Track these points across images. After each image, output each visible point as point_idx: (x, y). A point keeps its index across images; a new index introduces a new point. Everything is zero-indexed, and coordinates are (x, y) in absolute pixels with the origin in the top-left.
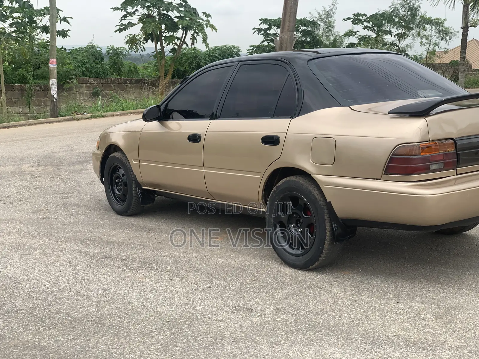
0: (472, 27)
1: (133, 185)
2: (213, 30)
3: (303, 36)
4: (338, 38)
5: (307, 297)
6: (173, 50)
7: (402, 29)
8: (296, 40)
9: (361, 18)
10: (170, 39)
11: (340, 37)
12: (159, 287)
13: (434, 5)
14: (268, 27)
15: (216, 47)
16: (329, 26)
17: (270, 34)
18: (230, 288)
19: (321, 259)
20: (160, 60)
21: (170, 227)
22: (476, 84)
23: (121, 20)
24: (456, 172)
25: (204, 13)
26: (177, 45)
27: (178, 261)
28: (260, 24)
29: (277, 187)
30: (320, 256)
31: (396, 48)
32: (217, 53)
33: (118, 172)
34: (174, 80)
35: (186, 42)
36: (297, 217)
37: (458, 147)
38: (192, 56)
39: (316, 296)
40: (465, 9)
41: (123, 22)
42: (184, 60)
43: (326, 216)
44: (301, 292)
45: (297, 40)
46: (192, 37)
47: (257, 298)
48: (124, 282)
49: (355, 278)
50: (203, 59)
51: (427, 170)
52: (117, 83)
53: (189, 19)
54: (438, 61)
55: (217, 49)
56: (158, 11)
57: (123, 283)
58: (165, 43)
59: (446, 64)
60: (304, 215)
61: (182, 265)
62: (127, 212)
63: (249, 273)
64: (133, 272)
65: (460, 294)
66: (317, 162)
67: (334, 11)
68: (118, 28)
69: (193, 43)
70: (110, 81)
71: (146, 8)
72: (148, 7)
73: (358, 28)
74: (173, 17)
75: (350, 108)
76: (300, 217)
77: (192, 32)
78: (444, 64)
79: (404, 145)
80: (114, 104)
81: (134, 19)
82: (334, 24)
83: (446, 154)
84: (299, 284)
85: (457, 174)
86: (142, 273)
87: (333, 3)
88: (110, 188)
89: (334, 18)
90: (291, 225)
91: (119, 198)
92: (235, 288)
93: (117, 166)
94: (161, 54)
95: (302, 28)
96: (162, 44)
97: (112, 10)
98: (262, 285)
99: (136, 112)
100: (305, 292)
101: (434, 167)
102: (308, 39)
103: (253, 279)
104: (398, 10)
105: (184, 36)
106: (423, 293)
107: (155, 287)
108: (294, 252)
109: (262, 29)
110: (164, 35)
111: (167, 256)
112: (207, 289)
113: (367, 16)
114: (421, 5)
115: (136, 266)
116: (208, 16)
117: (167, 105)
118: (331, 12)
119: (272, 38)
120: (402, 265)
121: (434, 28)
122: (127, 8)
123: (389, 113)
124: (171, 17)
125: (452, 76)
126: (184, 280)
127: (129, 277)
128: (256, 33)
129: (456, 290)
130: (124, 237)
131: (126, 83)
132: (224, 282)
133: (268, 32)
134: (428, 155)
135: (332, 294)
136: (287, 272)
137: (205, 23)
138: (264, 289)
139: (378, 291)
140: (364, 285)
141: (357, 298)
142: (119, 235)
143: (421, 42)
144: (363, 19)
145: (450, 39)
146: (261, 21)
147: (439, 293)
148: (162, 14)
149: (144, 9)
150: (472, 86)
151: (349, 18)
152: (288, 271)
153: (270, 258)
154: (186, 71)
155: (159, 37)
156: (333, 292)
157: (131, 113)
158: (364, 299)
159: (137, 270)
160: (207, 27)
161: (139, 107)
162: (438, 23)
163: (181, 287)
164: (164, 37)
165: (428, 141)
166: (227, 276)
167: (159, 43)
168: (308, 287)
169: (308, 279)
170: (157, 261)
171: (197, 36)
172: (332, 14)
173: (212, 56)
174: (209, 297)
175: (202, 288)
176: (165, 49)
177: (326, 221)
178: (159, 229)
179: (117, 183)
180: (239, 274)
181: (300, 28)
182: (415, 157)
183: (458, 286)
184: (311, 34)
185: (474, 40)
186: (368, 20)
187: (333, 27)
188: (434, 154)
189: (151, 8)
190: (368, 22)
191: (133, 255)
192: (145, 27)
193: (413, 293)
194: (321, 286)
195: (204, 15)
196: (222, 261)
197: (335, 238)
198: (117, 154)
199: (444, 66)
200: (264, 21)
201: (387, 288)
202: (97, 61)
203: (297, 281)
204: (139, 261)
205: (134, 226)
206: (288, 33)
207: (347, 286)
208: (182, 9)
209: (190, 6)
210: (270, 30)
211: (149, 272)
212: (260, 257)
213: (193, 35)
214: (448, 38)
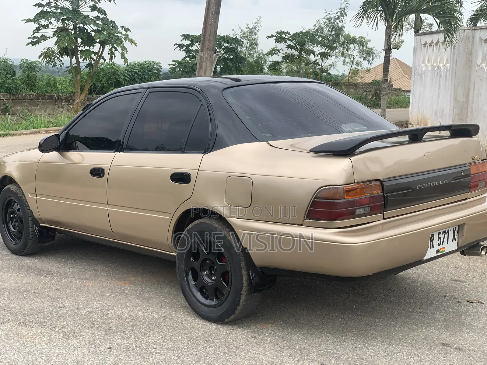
0: (395, 49)
1: (30, 221)
2: (133, 44)
3: (225, 53)
4: (261, 55)
5: (221, 359)
6: (90, 65)
7: (325, 49)
8: (218, 57)
9: (284, 36)
10: (86, 54)
11: (263, 55)
12: (50, 350)
13: (357, 26)
14: (190, 43)
15: (135, 62)
16: (253, 44)
17: (192, 51)
18: (133, 349)
19: (237, 312)
20: (76, 75)
21: (71, 269)
22: (397, 104)
23: (34, 33)
24: (384, 216)
25: (122, 27)
26: (93, 60)
27: (76, 314)
28: (182, 40)
29: (188, 230)
30: (236, 309)
31: (319, 67)
32: (137, 69)
33: (13, 206)
34: (90, 96)
35: (103, 57)
36: (210, 264)
37: (385, 189)
38: (110, 72)
39: (231, 357)
40: (388, 31)
41: (36, 35)
42: (102, 76)
43: (243, 264)
44: (214, 352)
45: (220, 57)
46: (110, 52)
47: (164, 362)
48: (10, 342)
49: (276, 333)
50: (122, 74)
51: (352, 215)
52: (29, 98)
53: (107, 34)
54: (359, 81)
55: (137, 65)
56: (73, 24)
57: (10, 344)
58: (81, 58)
59: (368, 84)
60: (218, 262)
61: (80, 318)
62: (23, 252)
63: (157, 327)
64: (23, 329)
65: (390, 352)
66: (232, 204)
67: (257, 28)
68: (30, 40)
69: (111, 58)
70: (21, 97)
71: (60, 21)
72: (63, 20)
73: (281, 46)
74: (89, 31)
75: (268, 143)
76: (213, 263)
77: (109, 46)
78: (365, 83)
79: (327, 187)
80: (24, 122)
81: (48, 32)
82: (258, 42)
83: (372, 197)
84: (213, 342)
85: (384, 219)
86: (32, 330)
87: (257, 21)
88: (4, 224)
89: (257, 35)
90: (204, 272)
91: (15, 236)
92: (139, 348)
93: (11, 200)
94: (75, 70)
95: (225, 45)
96: (77, 59)
97: (25, 21)
98: (171, 344)
99: (47, 131)
100: (219, 353)
101: (360, 211)
102: (231, 57)
103: (161, 337)
104: (322, 28)
105: (101, 50)
106: (350, 350)
107: (46, 350)
108: (207, 302)
109: (184, 45)
110: (80, 49)
111: (64, 307)
112: (106, 350)
113: (290, 34)
114: (345, 25)
115: (27, 321)
116: (127, 30)
117: (68, 133)
118: (255, 30)
119: (194, 54)
120: (326, 315)
121: (357, 48)
122: (41, 21)
123: (312, 151)
124: (87, 30)
125: (373, 96)
126: (81, 339)
127: (18, 335)
128: (178, 49)
129: (385, 346)
130: (16, 283)
131: (38, 99)
132: (127, 341)
133: (190, 48)
134: (353, 198)
135: (250, 354)
136: (200, 326)
137: (123, 37)
138: (172, 350)
139: (300, 350)
140: (285, 342)
141: (277, 360)
142: (12, 280)
143: (344, 61)
144: (286, 37)
145: (373, 59)
146: (183, 37)
147: (367, 351)
148: (78, 27)
149: (58, 22)
150: (393, 106)
151: (272, 36)
152: (200, 324)
153: (181, 307)
154: (104, 87)
155: (74, 51)
156: (250, 352)
157: (43, 131)
158: (285, 360)
159: (26, 326)
160: (125, 41)
161: (51, 126)
162: (361, 43)
163: (76, 349)
164: (79, 52)
165: (353, 184)
166: (131, 333)
167: (74, 57)
168: (222, 346)
169: (223, 335)
170: (52, 314)
171: (115, 51)
172: (256, 32)
173: (131, 72)
174: (108, 362)
175: (100, 349)
176: (81, 65)
177: (243, 270)
178: (59, 272)
179: (12, 219)
180: (145, 330)
181: (223, 45)
182: (340, 201)
183: (388, 341)
184: (234, 51)
185: (395, 59)
186: (291, 38)
187: (257, 45)
188: (359, 197)
189: (66, 21)
190: (292, 41)
191: (25, 306)
192: (59, 40)
193: (339, 351)
194: (238, 344)
195: (122, 29)
196: (126, 312)
197: (254, 288)
198: (12, 187)
199: (366, 86)
200: (186, 37)
201: (310, 345)
202: (9, 76)
203: (210, 339)
204: (31, 314)
205: (30, 268)
206: (208, 52)
207: (266, 344)
208: (99, 22)
209: (108, 19)
210: (192, 46)
211: (41, 329)
212: (171, 307)
213: (111, 50)
214: (370, 59)
